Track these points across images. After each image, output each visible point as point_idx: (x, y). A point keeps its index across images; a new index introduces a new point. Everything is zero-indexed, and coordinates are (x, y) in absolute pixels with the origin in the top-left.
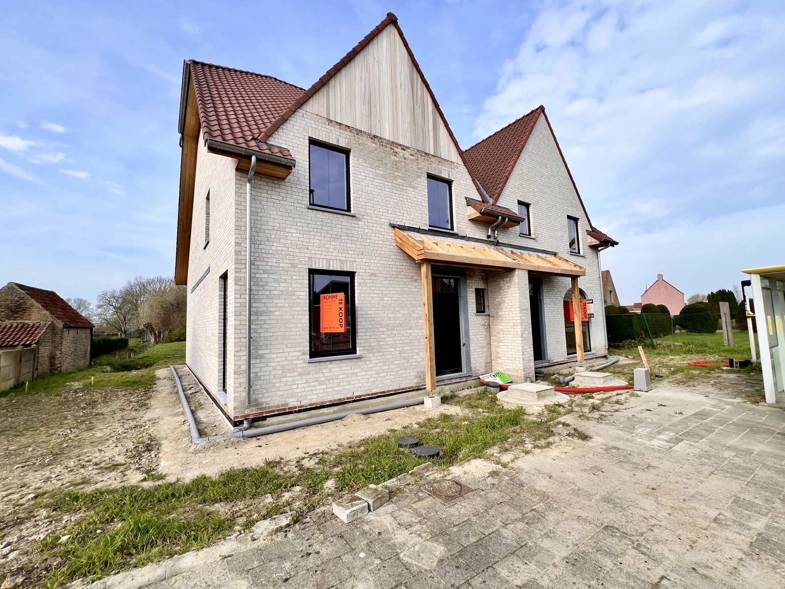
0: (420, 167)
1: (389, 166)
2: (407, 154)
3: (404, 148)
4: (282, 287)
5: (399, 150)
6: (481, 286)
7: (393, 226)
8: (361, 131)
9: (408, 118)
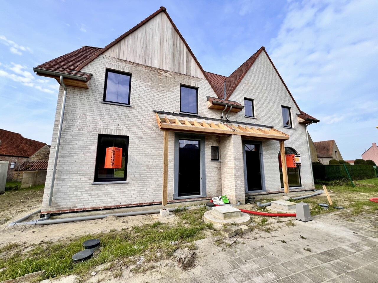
0: (176, 81)
1: (155, 81)
2: (168, 74)
3: (166, 71)
4: (81, 143)
5: (163, 73)
6: (215, 145)
7: (155, 112)
8: (139, 64)
9: (170, 57)
